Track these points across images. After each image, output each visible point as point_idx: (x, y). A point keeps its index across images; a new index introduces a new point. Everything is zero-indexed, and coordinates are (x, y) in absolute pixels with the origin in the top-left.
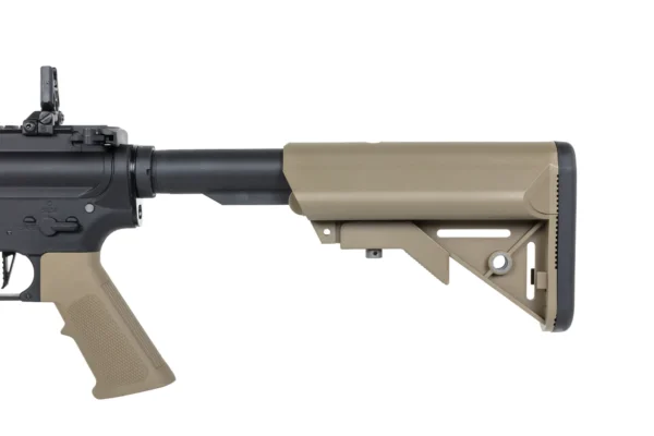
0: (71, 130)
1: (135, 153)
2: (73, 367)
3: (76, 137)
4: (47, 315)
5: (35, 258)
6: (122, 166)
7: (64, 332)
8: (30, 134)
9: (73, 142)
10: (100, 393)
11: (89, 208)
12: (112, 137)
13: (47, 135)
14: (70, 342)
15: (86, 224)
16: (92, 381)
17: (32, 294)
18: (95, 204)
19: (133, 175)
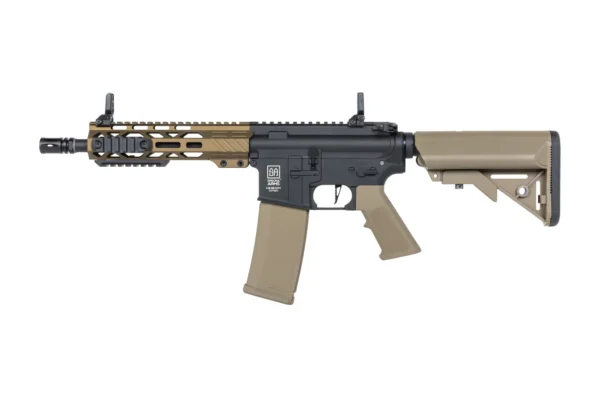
0: (371, 124)
1: (405, 136)
2: (370, 243)
3: (375, 128)
4: (358, 217)
5: (353, 188)
6: (399, 142)
7: (366, 226)
8: (352, 126)
9: (374, 130)
10: (384, 256)
11: (382, 163)
12: (396, 128)
13: (361, 127)
14: (369, 231)
15: (380, 171)
16: (379, 251)
17: (351, 206)
18: (385, 162)
19: (405, 147)
